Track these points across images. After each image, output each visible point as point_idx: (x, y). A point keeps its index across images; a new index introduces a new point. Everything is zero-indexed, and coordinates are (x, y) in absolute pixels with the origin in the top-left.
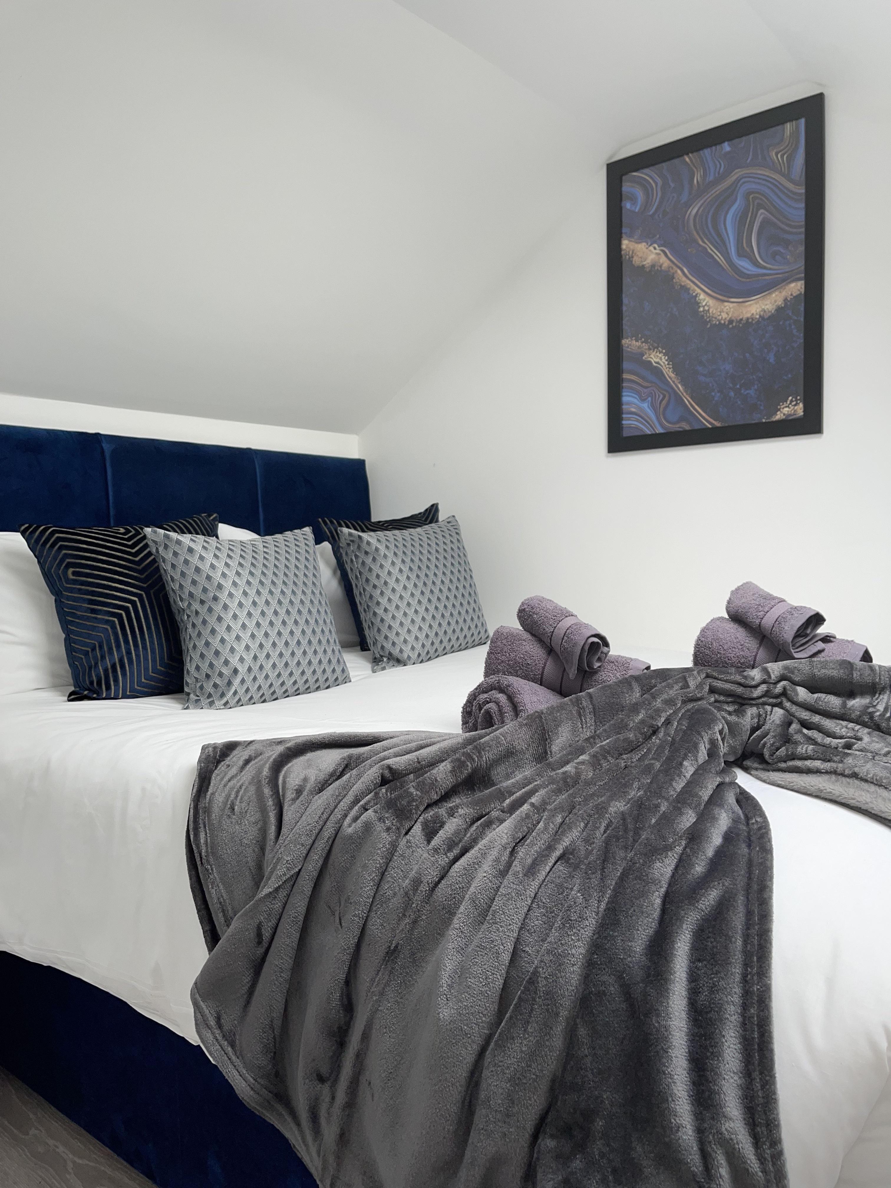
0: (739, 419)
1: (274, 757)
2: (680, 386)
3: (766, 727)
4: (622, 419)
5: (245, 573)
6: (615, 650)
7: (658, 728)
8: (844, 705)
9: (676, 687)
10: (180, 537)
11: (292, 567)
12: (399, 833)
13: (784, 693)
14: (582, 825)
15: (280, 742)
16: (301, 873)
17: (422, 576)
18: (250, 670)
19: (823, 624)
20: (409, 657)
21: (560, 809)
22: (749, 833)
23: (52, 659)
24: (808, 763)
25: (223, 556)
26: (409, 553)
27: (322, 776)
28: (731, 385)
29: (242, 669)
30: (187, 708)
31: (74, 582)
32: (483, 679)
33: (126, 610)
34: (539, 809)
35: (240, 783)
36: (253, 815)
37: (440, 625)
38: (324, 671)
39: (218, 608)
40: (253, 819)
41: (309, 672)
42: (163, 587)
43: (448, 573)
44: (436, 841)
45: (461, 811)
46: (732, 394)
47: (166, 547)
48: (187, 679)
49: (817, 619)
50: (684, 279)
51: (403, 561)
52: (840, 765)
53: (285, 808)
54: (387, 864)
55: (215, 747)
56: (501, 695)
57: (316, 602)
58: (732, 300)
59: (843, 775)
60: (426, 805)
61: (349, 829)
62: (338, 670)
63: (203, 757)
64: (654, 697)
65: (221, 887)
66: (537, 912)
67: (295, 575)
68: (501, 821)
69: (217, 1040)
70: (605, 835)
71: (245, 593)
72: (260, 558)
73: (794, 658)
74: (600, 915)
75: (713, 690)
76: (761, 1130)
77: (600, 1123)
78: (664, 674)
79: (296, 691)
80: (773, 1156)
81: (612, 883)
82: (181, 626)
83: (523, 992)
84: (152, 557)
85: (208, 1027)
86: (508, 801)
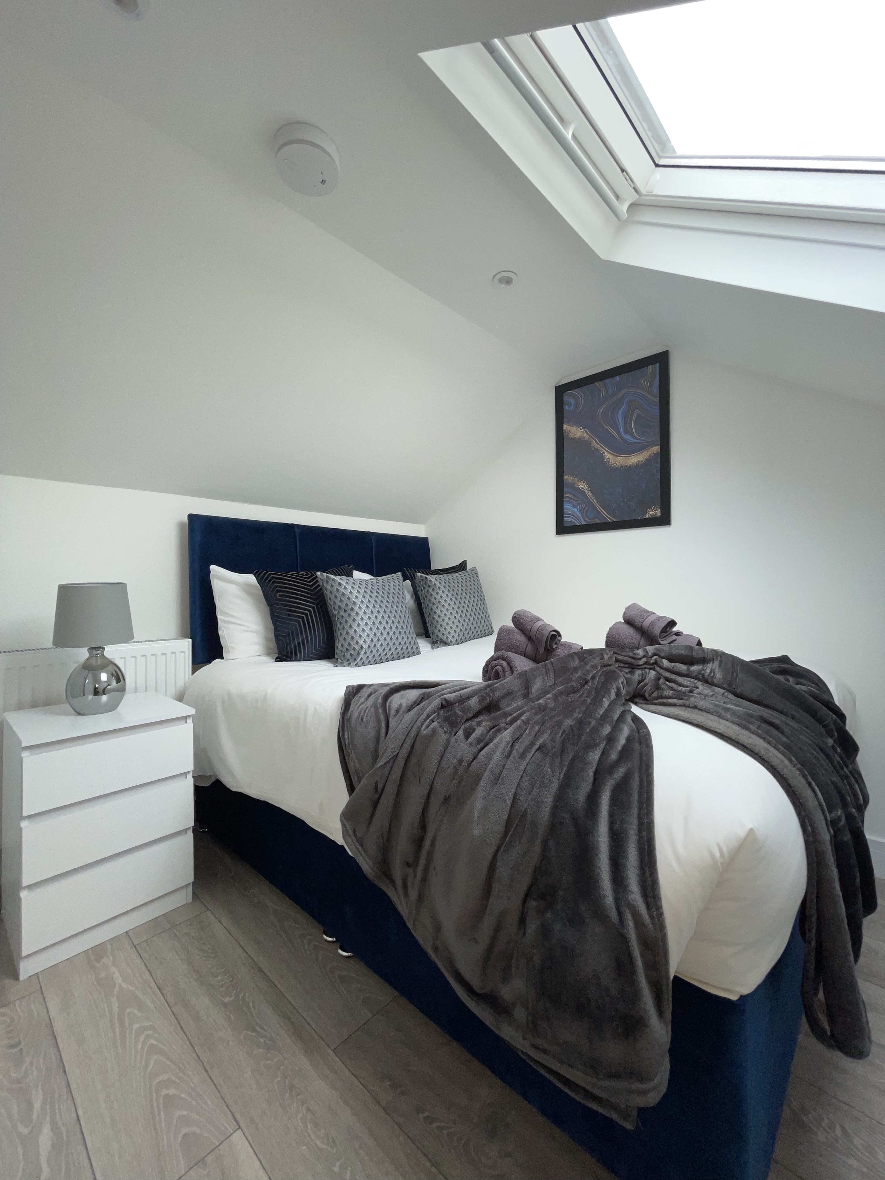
0: (626, 518)
1: (384, 693)
2: (594, 500)
3: (647, 681)
4: (564, 517)
5: (367, 596)
6: (564, 639)
7: (588, 680)
8: (688, 669)
9: (598, 659)
10: (335, 577)
11: (391, 593)
12: (451, 735)
13: (656, 663)
14: (549, 732)
15: (387, 685)
16: (399, 755)
17: (458, 598)
18: (369, 647)
19: (676, 626)
20: (451, 641)
21: (537, 723)
22: (639, 737)
23: (267, 639)
24: (670, 700)
25: (356, 587)
26: (451, 586)
27: (410, 703)
28: (622, 500)
29: (365, 646)
30: (337, 666)
31: (280, 600)
32: (493, 653)
33: (306, 615)
34: (526, 723)
35: (366, 706)
36: (373, 724)
37: (468, 624)
38: (407, 648)
39: (353, 614)
40: (373, 725)
41: (399, 649)
42: (325, 603)
43: (472, 597)
44: (471, 739)
45: (484, 723)
46: (622, 504)
47: (327, 582)
48: (337, 651)
49: (673, 623)
50: (596, 445)
51: (449, 591)
52: (687, 702)
53: (390, 720)
54: (445, 751)
55: (353, 687)
56: (504, 662)
57: (403, 612)
58: (622, 456)
59: (689, 707)
60: (465, 719)
61: (424, 732)
62: (415, 648)
63: (347, 692)
64: (586, 664)
65: (356, 761)
66: (525, 778)
67: (393, 597)
68: (506, 729)
69: (354, 843)
70: (562, 737)
71: (367, 607)
72: (375, 588)
73: (660, 644)
74: (560, 780)
75: (617, 661)
76: (650, 900)
77: (560, 893)
78: (591, 652)
79: (392, 658)
80: (657, 915)
81: (566, 763)
82: (334, 623)
83: (519, 821)
84: (320, 587)
85: (349, 835)
86: (509, 718)
